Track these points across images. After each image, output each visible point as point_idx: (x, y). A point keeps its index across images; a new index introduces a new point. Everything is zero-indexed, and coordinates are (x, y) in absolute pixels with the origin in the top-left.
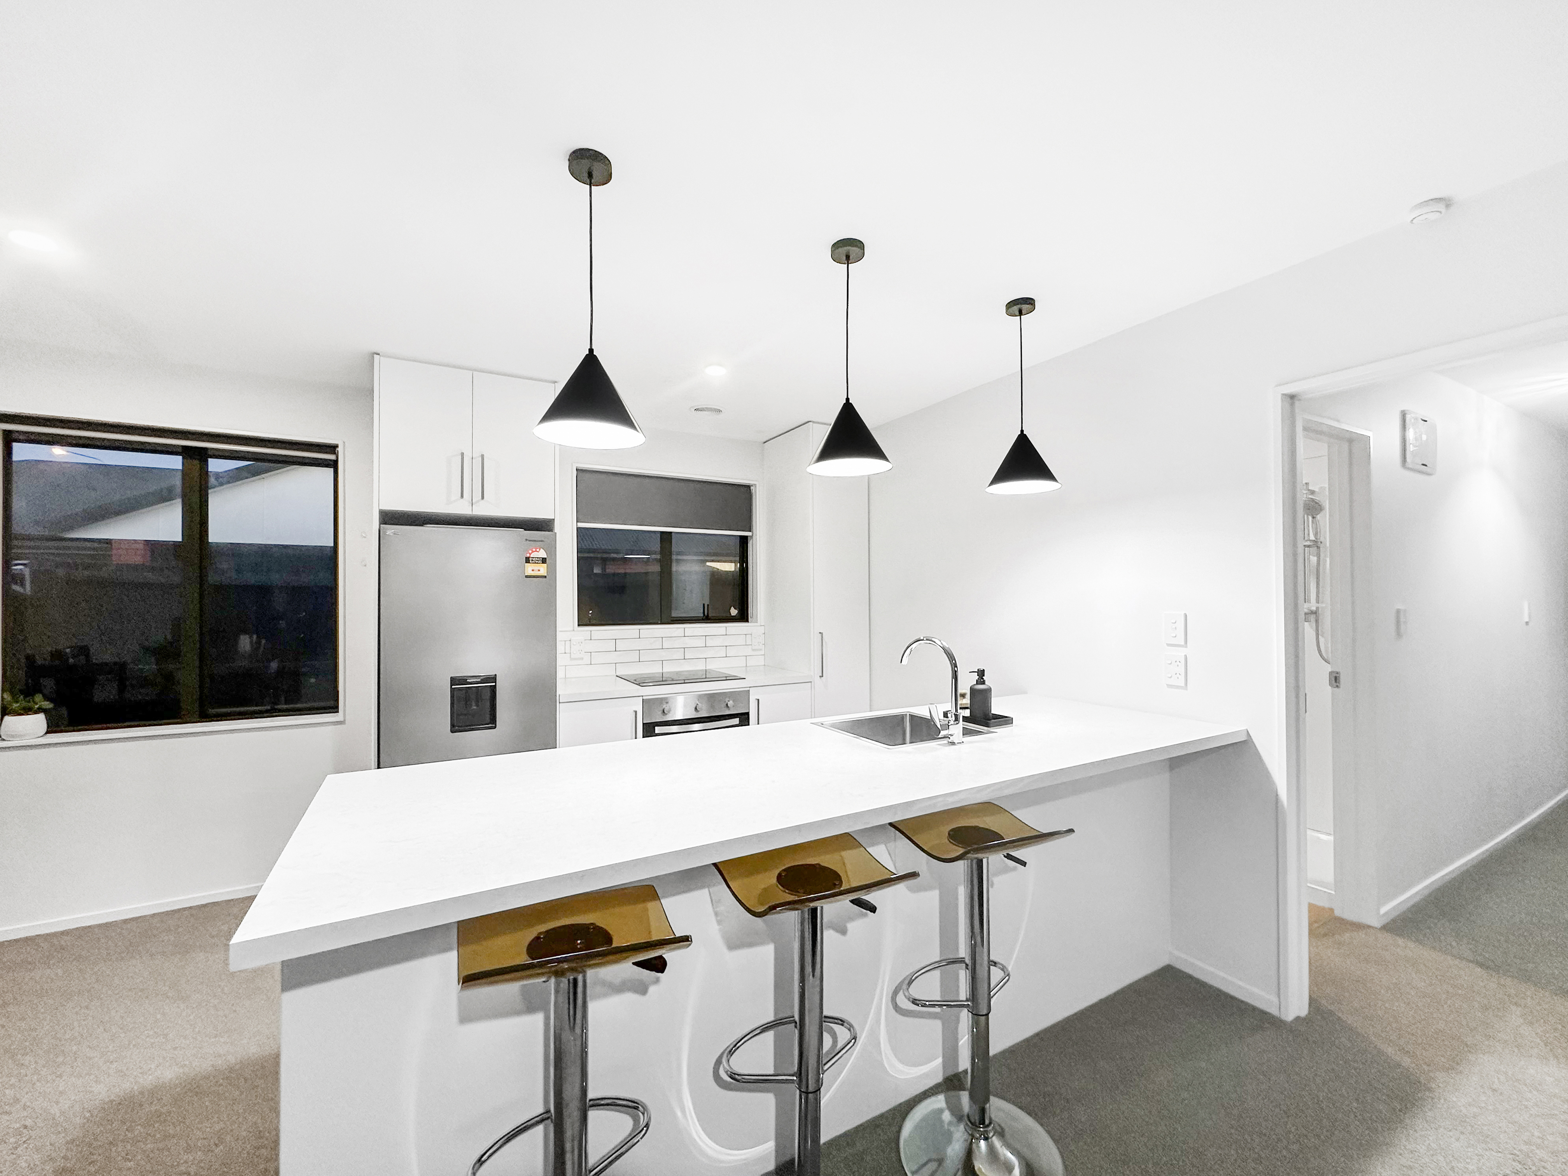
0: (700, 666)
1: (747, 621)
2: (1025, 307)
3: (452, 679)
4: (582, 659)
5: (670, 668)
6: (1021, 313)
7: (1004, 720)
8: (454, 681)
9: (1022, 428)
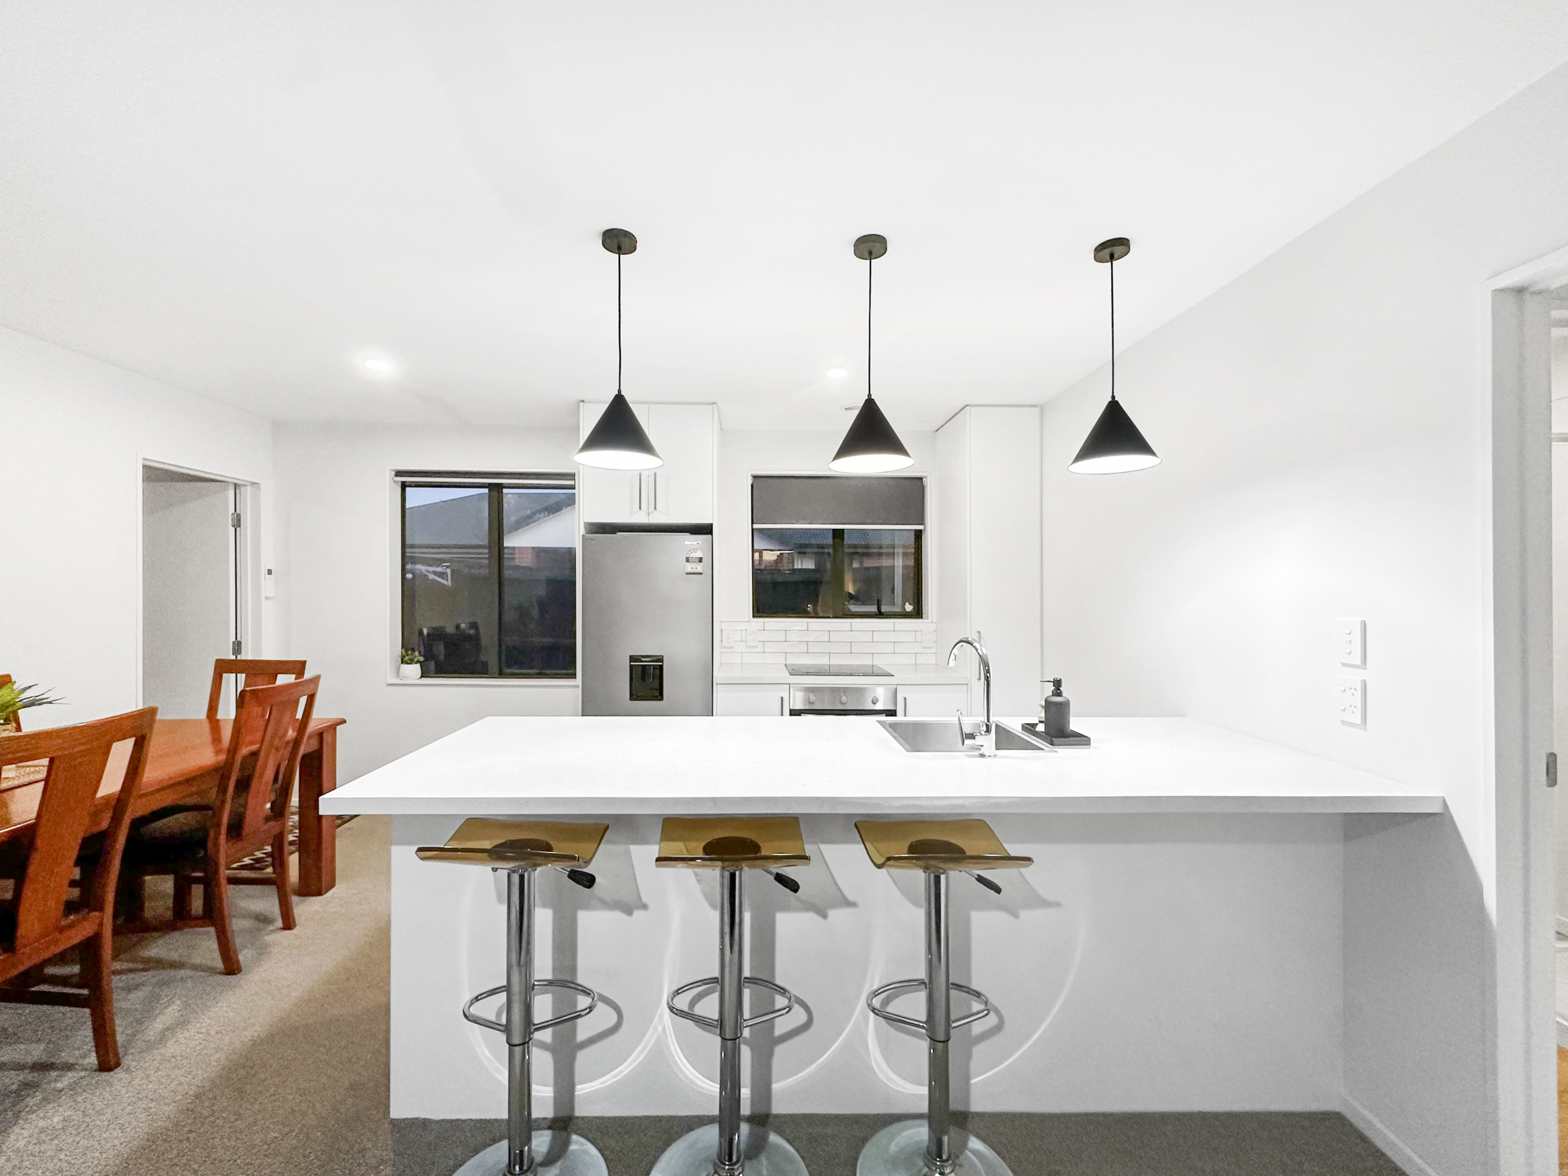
0: (867, 661)
1: (922, 618)
2: (1117, 250)
3: (631, 657)
4: (756, 647)
5: (836, 661)
6: (1112, 258)
7: (1081, 740)
8: (632, 658)
9: (1113, 393)
